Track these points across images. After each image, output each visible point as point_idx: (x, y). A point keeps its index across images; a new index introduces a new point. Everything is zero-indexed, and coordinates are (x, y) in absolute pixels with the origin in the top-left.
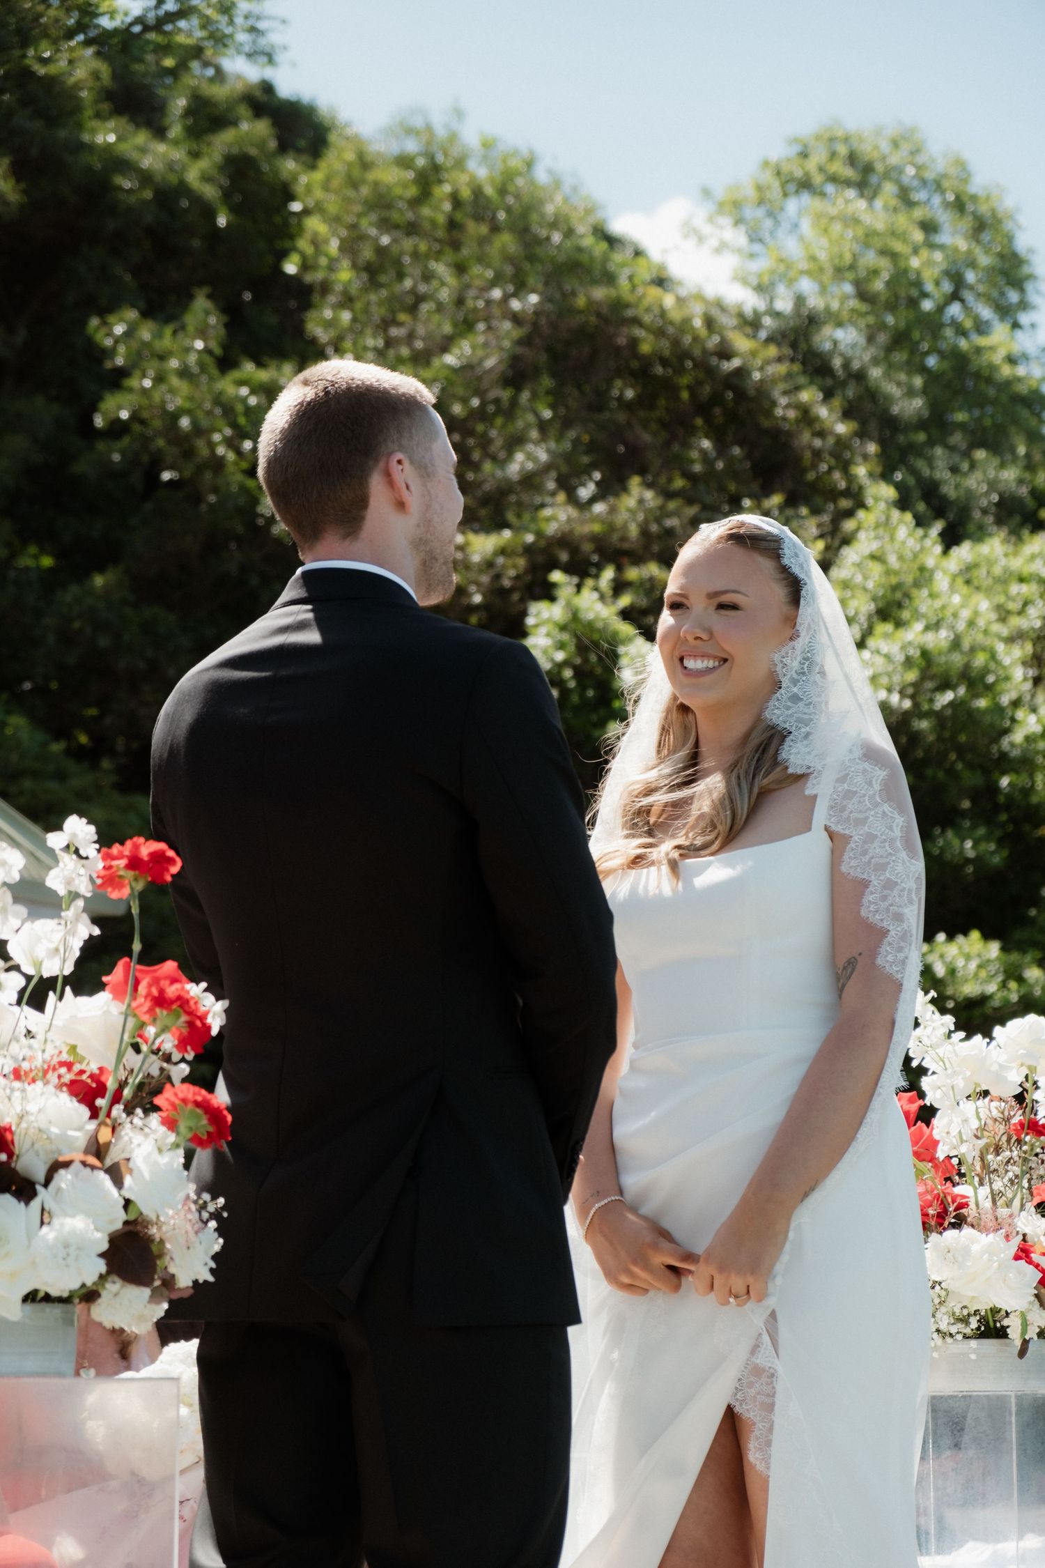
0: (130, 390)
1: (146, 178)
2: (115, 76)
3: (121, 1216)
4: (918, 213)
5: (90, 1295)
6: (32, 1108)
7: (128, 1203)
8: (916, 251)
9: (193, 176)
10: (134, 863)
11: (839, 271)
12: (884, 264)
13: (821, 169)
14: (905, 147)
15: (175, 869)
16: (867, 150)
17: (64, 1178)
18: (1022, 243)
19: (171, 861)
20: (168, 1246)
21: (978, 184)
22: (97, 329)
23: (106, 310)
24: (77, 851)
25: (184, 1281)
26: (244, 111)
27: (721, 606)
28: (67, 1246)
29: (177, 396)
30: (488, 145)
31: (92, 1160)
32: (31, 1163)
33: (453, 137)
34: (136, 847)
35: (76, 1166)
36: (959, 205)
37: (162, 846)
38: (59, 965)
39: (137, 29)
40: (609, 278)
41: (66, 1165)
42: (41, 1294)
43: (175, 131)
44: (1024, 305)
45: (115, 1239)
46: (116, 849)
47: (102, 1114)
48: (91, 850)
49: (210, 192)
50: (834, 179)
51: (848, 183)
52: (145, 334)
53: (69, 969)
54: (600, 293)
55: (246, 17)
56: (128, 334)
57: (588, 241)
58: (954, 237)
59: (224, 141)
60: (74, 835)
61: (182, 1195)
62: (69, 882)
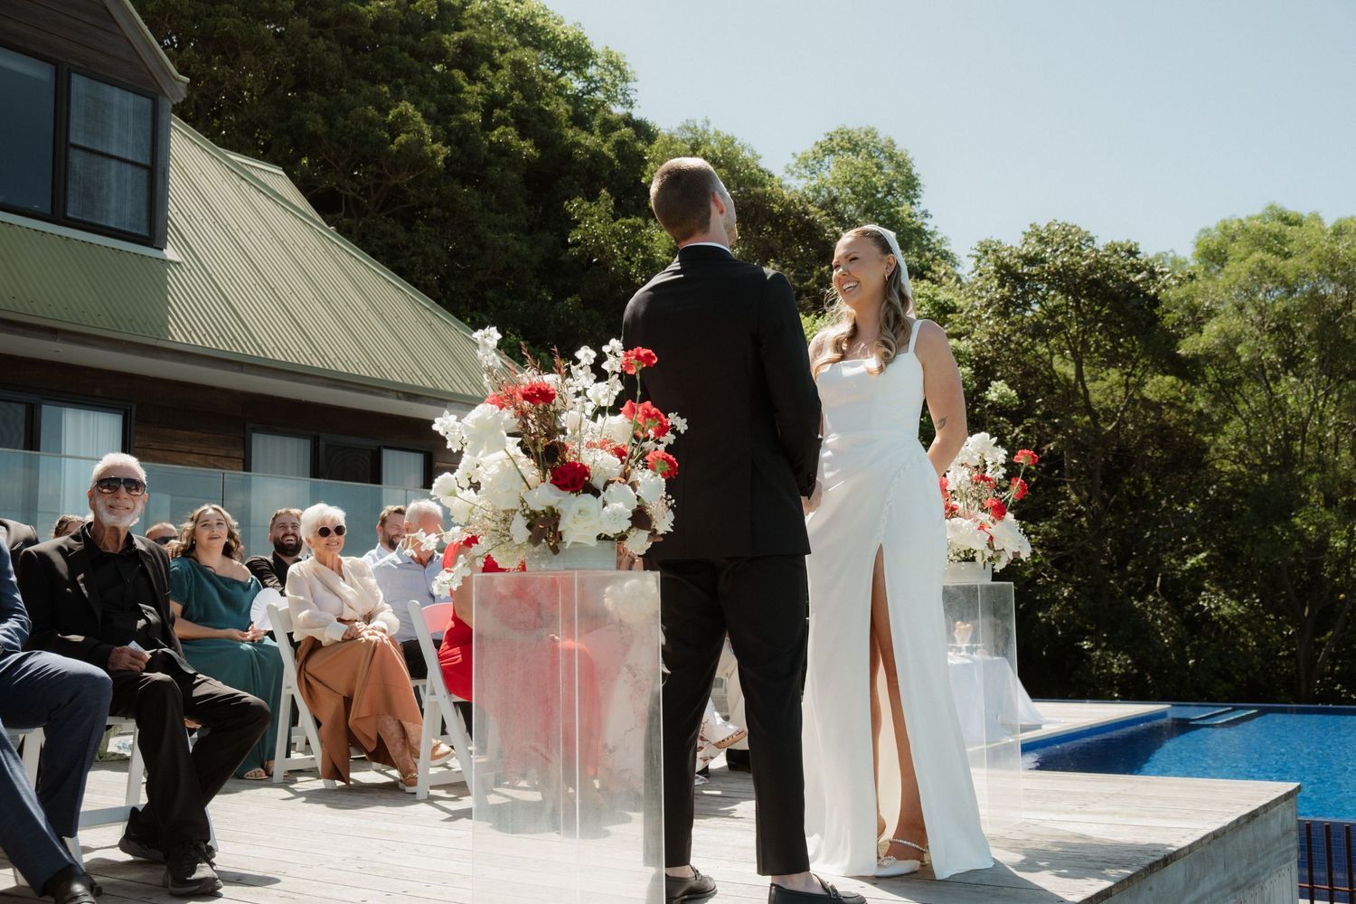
0: (581, 228)
1: (587, 150)
2: (574, 112)
3: (636, 503)
4: (875, 160)
5: (622, 537)
6: (598, 459)
7: (638, 498)
8: (874, 175)
9: (605, 149)
10: (638, 357)
11: (846, 183)
12: (862, 180)
13: (838, 145)
14: (870, 136)
15: (655, 362)
16: (856, 137)
17: (611, 488)
18: (914, 172)
19: (653, 358)
20: (654, 517)
21: (897, 150)
22: (567, 205)
23: (569, 198)
24: (615, 354)
25: (661, 532)
26: (622, 125)
27: (851, 260)
28: (616, 516)
29: (599, 229)
30: (717, 134)
31: (623, 480)
32: (598, 482)
33: (705, 132)
34: (638, 351)
35: (617, 482)
36: (891, 158)
37: (650, 351)
38: (608, 402)
39: (580, 94)
40: (764, 185)
41: (613, 482)
42: (603, 536)
43: (597, 132)
44: (916, 196)
45: (634, 512)
46: (630, 352)
47: (625, 463)
48: (621, 354)
49: (612, 155)
50: (842, 148)
51: (849, 150)
52: (586, 205)
53: (611, 404)
54: (759, 190)
55: (621, 89)
56: (579, 207)
57: (754, 171)
58: (889, 169)
59: (615, 135)
60: (614, 347)
61: (660, 496)
62: (611, 367)
